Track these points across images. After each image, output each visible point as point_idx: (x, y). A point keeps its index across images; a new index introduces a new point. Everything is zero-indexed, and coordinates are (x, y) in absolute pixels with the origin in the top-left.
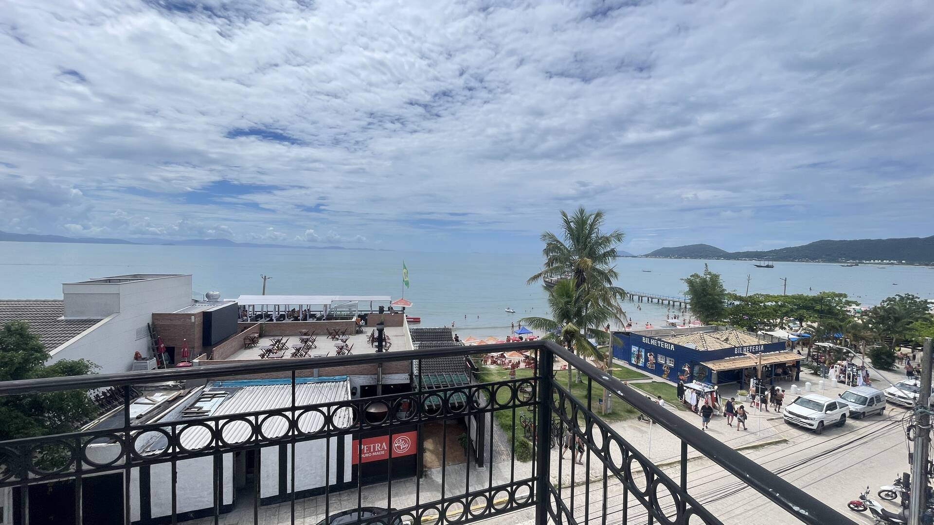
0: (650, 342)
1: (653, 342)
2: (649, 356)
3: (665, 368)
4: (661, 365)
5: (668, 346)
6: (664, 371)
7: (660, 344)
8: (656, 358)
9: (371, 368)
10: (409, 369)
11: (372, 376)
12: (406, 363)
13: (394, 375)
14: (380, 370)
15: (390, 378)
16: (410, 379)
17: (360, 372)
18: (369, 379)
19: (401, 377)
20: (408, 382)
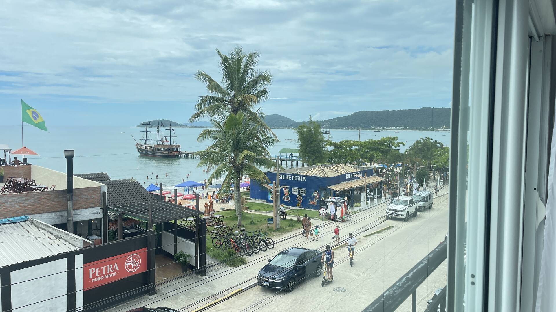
0: (285, 177)
1: (287, 177)
2: (284, 191)
3: (299, 198)
4: (296, 195)
5: (300, 179)
6: (298, 200)
7: (294, 178)
8: (290, 191)
9: (55, 204)
10: (101, 202)
11: (57, 213)
12: (97, 196)
13: (84, 210)
14: (70, 203)
15: (79, 214)
16: (103, 212)
17: (41, 211)
18: (54, 217)
19: (92, 212)
20: (101, 216)
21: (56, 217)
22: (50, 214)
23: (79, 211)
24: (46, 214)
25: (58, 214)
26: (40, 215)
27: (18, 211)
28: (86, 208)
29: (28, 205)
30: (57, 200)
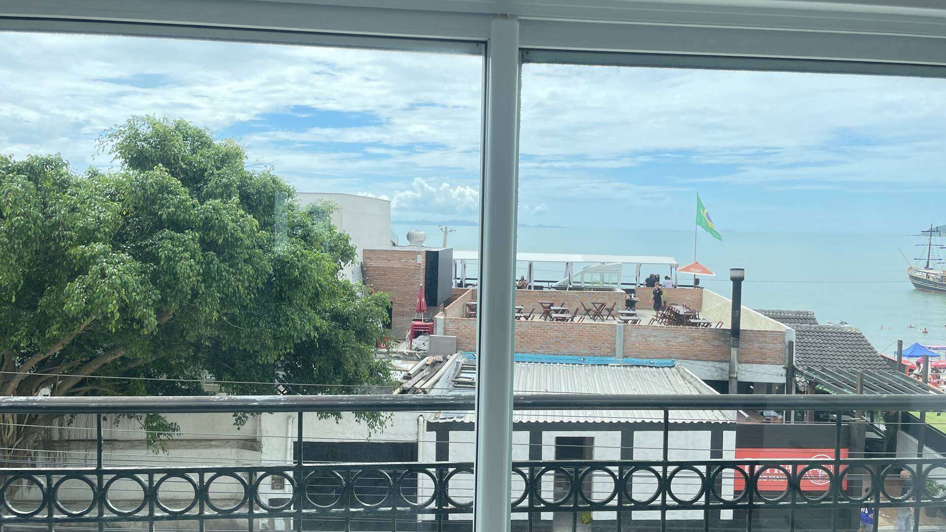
9: (714, 350)
10: (784, 356)
11: (716, 363)
12: (779, 346)
13: (757, 365)
14: (734, 352)
15: (748, 370)
16: (787, 375)
17: (694, 356)
18: (711, 369)
19: (769, 371)
20: (783, 380)
21: (714, 369)
22: (705, 363)
23: (748, 366)
24: (700, 363)
25: (717, 365)
26: (692, 362)
27: (664, 351)
28: (759, 364)
29: (676, 344)
30: (716, 343)
